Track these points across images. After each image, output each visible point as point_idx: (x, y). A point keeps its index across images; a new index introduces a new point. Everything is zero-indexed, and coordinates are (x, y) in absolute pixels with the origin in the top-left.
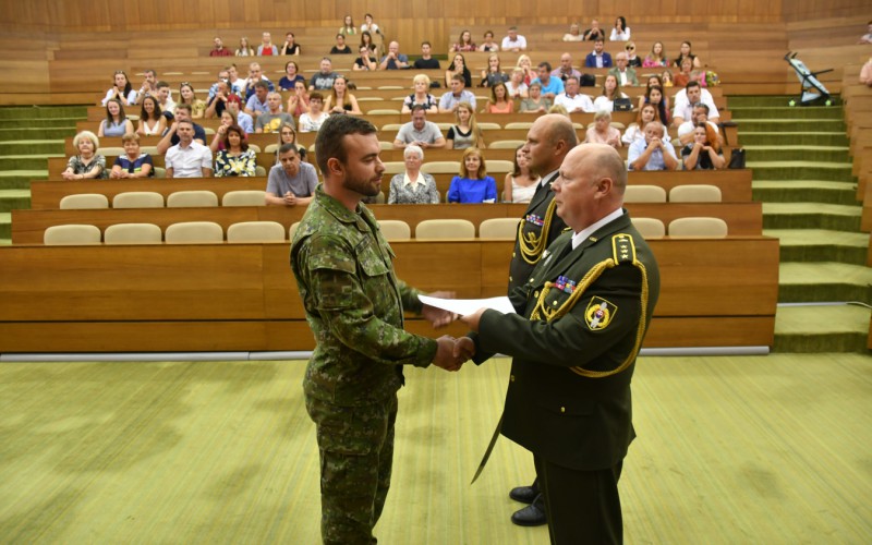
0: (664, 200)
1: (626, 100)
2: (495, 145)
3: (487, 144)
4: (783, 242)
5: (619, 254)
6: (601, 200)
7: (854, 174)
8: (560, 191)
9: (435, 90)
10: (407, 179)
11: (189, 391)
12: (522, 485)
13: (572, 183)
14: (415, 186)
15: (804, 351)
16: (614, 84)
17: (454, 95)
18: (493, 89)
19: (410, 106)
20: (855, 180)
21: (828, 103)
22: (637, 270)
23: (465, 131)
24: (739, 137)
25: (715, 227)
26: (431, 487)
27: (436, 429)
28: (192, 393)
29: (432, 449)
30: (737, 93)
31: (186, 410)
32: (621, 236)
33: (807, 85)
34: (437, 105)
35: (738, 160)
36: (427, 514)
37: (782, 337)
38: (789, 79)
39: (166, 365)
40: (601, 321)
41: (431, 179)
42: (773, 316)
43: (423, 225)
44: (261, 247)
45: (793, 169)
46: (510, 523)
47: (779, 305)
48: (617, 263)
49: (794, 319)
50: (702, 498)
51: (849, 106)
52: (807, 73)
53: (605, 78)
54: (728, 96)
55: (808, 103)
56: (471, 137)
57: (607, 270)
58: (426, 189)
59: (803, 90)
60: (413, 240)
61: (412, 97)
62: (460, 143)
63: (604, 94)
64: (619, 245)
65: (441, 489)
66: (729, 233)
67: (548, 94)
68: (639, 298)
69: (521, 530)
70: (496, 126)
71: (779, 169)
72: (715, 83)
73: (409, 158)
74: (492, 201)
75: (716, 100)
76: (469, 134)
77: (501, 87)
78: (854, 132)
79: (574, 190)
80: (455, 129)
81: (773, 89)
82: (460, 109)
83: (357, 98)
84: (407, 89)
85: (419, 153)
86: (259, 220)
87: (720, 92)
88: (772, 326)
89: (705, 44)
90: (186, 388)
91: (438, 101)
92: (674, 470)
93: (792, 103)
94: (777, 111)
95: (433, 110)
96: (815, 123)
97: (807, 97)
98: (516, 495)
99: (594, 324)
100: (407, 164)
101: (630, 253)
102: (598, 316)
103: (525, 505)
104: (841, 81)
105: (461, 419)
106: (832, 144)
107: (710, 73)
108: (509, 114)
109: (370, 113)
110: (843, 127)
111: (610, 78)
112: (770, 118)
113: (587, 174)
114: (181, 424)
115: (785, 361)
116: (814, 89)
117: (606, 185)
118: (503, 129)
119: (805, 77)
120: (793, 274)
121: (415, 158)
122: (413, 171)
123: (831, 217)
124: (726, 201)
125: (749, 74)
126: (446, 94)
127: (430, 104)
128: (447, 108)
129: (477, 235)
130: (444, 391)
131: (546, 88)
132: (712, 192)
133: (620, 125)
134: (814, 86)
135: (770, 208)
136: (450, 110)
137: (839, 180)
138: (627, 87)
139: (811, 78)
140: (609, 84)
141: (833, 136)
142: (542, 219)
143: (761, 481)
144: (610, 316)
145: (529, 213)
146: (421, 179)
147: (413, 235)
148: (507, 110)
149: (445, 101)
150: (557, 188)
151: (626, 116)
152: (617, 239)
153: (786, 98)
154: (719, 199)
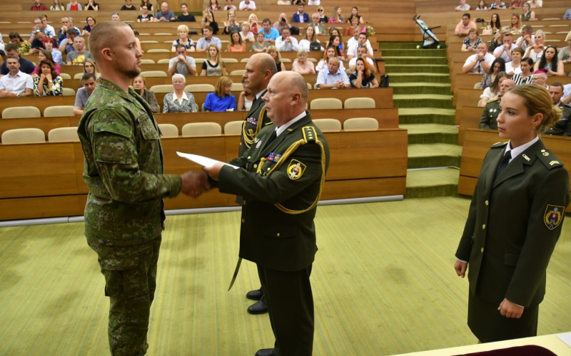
0: (341, 107)
1: (318, 43)
2: (234, 73)
3: (229, 73)
4: (410, 132)
5: (307, 137)
6: (294, 106)
7: (451, 90)
8: (268, 101)
9: (194, 36)
10: (175, 97)
11: (25, 246)
12: (254, 289)
13: (277, 96)
14: (180, 101)
15: (423, 197)
16: (312, 32)
17: (206, 39)
18: (231, 36)
19: (177, 47)
20: (452, 94)
21: (439, 47)
22: (318, 146)
23: (214, 64)
24: (386, 67)
25: (371, 123)
26: (196, 295)
27: (199, 259)
28: (28, 247)
29: (196, 271)
30: (387, 40)
31: (25, 259)
32: (307, 127)
33: (426, 35)
34: (195, 47)
35: (385, 82)
36: (193, 313)
37: (410, 189)
38: (417, 32)
39: (8, 229)
40: (297, 174)
41: (191, 96)
42: (405, 176)
43: (186, 126)
44: (72, 145)
45: (418, 87)
47: (408, 170)
48: (306, 142)
49: (418, 178)
50: (362, 287)
51: (450, 49)
52: (427, 28)
53: (306, 29)
54: (380, 42)
55: (427, 47)
56: (219, 67)
57: (301, 146)
58: (189, 102)
59: (424, 39)
60: (180, 137)
61: (178, 41)
62: (211, 72)
64: (306, 132)
65: (202, 297)
66: (380, 127)
67: (268, 40)
68: (320, 163)
69: (253, 317)
70: (235, 60)
71: (410, 87)
72: (372, 33)
73: (176, 82)
74: (232, 110)
75: (372, 44)
76: (216, 65)
77: (236, 34)
78: (452, 65)
79: (276, 100)
80: (207, 62)
81: (407, 38)
82: (211, 48)
83: (140, 40)
84: (175, 35)
85: (182, 79)
86: (71, 126)
87: (375, 40)
88: (404, 183)
89: (367, 9)
90: (23, 244)
91: (196, 43)
92: (347, 273)
93: (418, 47)
94: (409, 51)
95: (192, 49)
96: (430, 59)
97: (427, 43)
98: (250, 296)
99: (293, 175)
100: (175, 86)
101: (313, 136)
102: (295, 171)
103: (256, 302)
104: (445, 33)
105: (215, 252)
106: (440, 72)
107: (369, 27)
108: (243, 52)
109: (149, 51)
110: (446, 61)
111: (310, 28)
112: (405, 56)
113: (285, 89)
114: (20, 269)
115: (413, 204)
116: (430, 38)
117: (297, 97)
118: (239, 62)
119: (425, 31)
120: (416, 151)
121: (180, 82)
122: (179, 92)
123: (439, 116)
124: (378, 108)
125: (392, 28)
126: (201, 39)
127: (190, 46)
128: (202, 48)
129: (223, 132)
130: (204, 234)
131: (268, 36)
132: (369, 102)
133: (314, 60)
134: (430, 36)
135: (403, 111)
136: (204, 49)
137: (444, 94)
138: (319, 35)
139: (429, 31)
140: (309, 32)
141: (441, 67)
142: (257, 120)
143: (397, 275)
144: (302, 171)
145: (249, 117)
146: (184, 96)
147: (180, 133)
148: (241, 50)
149: (200, 43)
150: (266, 99)
151: (317, 54)
152: (305, 129)
153: (414, 43)
154: (374, 106)
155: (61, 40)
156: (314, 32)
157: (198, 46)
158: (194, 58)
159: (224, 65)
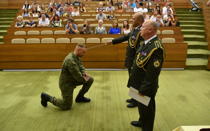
0: (161, 34)
1: (151, 9)
2: (119, 20)
4: (189, 44)
5: (157, 46)
6: (150, 33)
7: (205, 28)
9: (104, 6)
10: (99, 28)
11: (49, 78)
12: (129, 99)
13: (144, 29)
14: (101, 30)
15: (192, 69)
16: (148, 5)
17: (109, 7)
18: (118, 6)
19: (99, 10)
20: (205, 29)
21: (199, 11)
23: (112, 16)
24: (178, 19)
25: (172, 40)
26: (108, 99)
27: (108, 87)
28: (50, 79)
29: (108, 91)
30: (177, 8)
31: (49, 82)
33: (194, 6)
34: (105, 10)
35: (178, 24)
36: (107, 105)
37: (187, 66)
38: (190, 5)
39: (43, 72)
41: (105, 28)
42: (186, 61)
43: (103, 39)
44: (65, 44)
45: (190, 27)
46: (127, 107)
47: (187, 59)
48: (157, 49)
49: (190, 62)
50: (170, 102)
51: (204, 11)
52: (194, 3)
53: (146, 4)
54: (175, 9)
55: (194, 11)
56: (114, 18)
58: (104, 30)
59: (193, 8)
60: (101, 43)
61: (99, 8)
62: (111, 19)
63: (146, 8)
65: (110, 100)
66: (176, 42)
67: (132, 7)
69: (129, 109)
70: (119, 15)
71: (187, 27)
72: (172, 5)
73: (100, 23)
74: (119, 33)
75: (172, 9)
76: (113, 17)
77: (120, 5)
78: (205, 18)
79: (144, 30)
80: (110, 16)
81: (186, 7)
82: (112, 11)
83: (85, 8)
84: (97, 6)
85: (102, 22)
86: (64, 38)
87: (173, 8)
88: (185, 64)
90: (48, 77)
91: (105, 9)
92: (163, 96)
93: (190, 11)
94: (186, 12)
95: (104, 11)
96: (195, 16)
97: (194, 9)
98: (128, 101)
100: (99, 24)
101: (159, 46)
102: (157, 64)
103: (130, 103)
104: (202, 5)
105: (114, 84)
106: (199, 21)
107: (171, 3)
108: (122, 12)
109: (88, 12)
110: (202, 17)
111: (147, 3)
112: (185, 14)
114: (48, 85)
115: (188, 72)
116: (195, 7)
118: (121, 16)
119: (194, 4)
120: (190, 52)
121: (101, 23)
122: (100, 26)
123: (199, 38)
124: (175, 34)
125: (180, 3)
126: (107, 7)
127: (103, 10)
128: (108, 10)
130: (109, 78)
131: (132, 6)
132: (172, 32)
133: (150, 15)
134: (196, 6)
135: (185, 36)
136: (108, 11)
137: (201, 29)
138: (151, 6)
139: (195, 4)
140: (147, 5)
141: (200, 19)
142: (136, 37)
143: (183, 98)
145: (132, 36)
146: (102, 28)
147: (101, 41)
151: (151, 13)
152: (156, 42)
153: (189, 9)
154: (173, 34)
155: (59, 7)
156: (149, 5)
157: (106, 10)
158: (106, 14)
159: (116, 17)
